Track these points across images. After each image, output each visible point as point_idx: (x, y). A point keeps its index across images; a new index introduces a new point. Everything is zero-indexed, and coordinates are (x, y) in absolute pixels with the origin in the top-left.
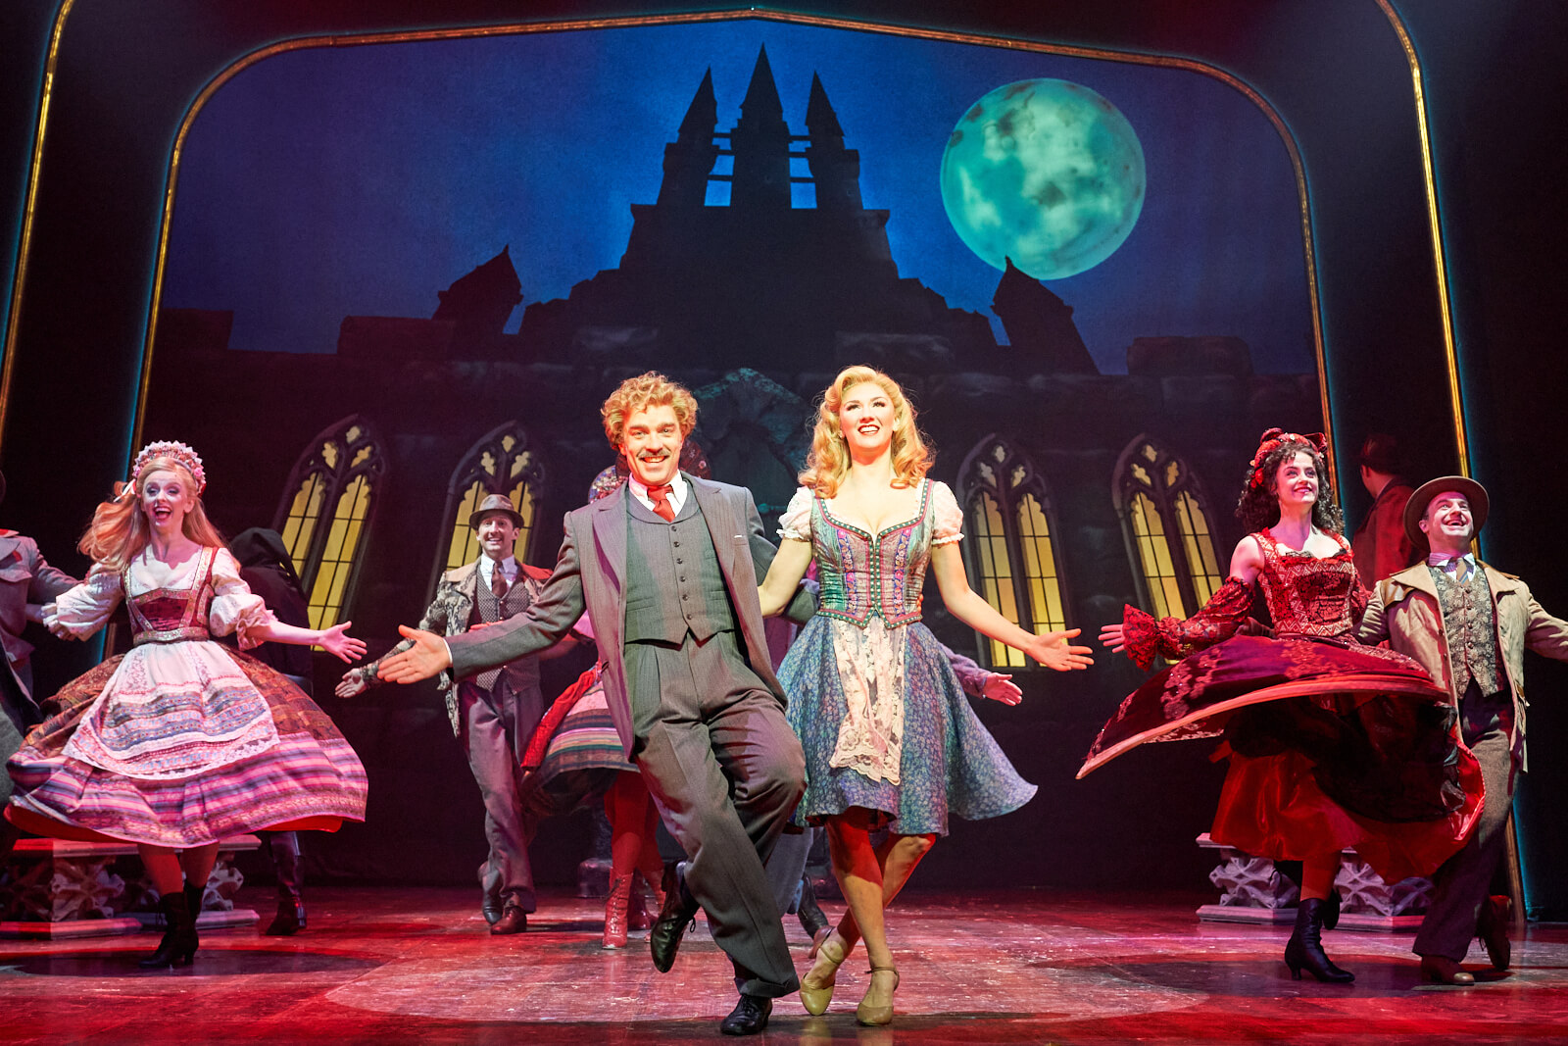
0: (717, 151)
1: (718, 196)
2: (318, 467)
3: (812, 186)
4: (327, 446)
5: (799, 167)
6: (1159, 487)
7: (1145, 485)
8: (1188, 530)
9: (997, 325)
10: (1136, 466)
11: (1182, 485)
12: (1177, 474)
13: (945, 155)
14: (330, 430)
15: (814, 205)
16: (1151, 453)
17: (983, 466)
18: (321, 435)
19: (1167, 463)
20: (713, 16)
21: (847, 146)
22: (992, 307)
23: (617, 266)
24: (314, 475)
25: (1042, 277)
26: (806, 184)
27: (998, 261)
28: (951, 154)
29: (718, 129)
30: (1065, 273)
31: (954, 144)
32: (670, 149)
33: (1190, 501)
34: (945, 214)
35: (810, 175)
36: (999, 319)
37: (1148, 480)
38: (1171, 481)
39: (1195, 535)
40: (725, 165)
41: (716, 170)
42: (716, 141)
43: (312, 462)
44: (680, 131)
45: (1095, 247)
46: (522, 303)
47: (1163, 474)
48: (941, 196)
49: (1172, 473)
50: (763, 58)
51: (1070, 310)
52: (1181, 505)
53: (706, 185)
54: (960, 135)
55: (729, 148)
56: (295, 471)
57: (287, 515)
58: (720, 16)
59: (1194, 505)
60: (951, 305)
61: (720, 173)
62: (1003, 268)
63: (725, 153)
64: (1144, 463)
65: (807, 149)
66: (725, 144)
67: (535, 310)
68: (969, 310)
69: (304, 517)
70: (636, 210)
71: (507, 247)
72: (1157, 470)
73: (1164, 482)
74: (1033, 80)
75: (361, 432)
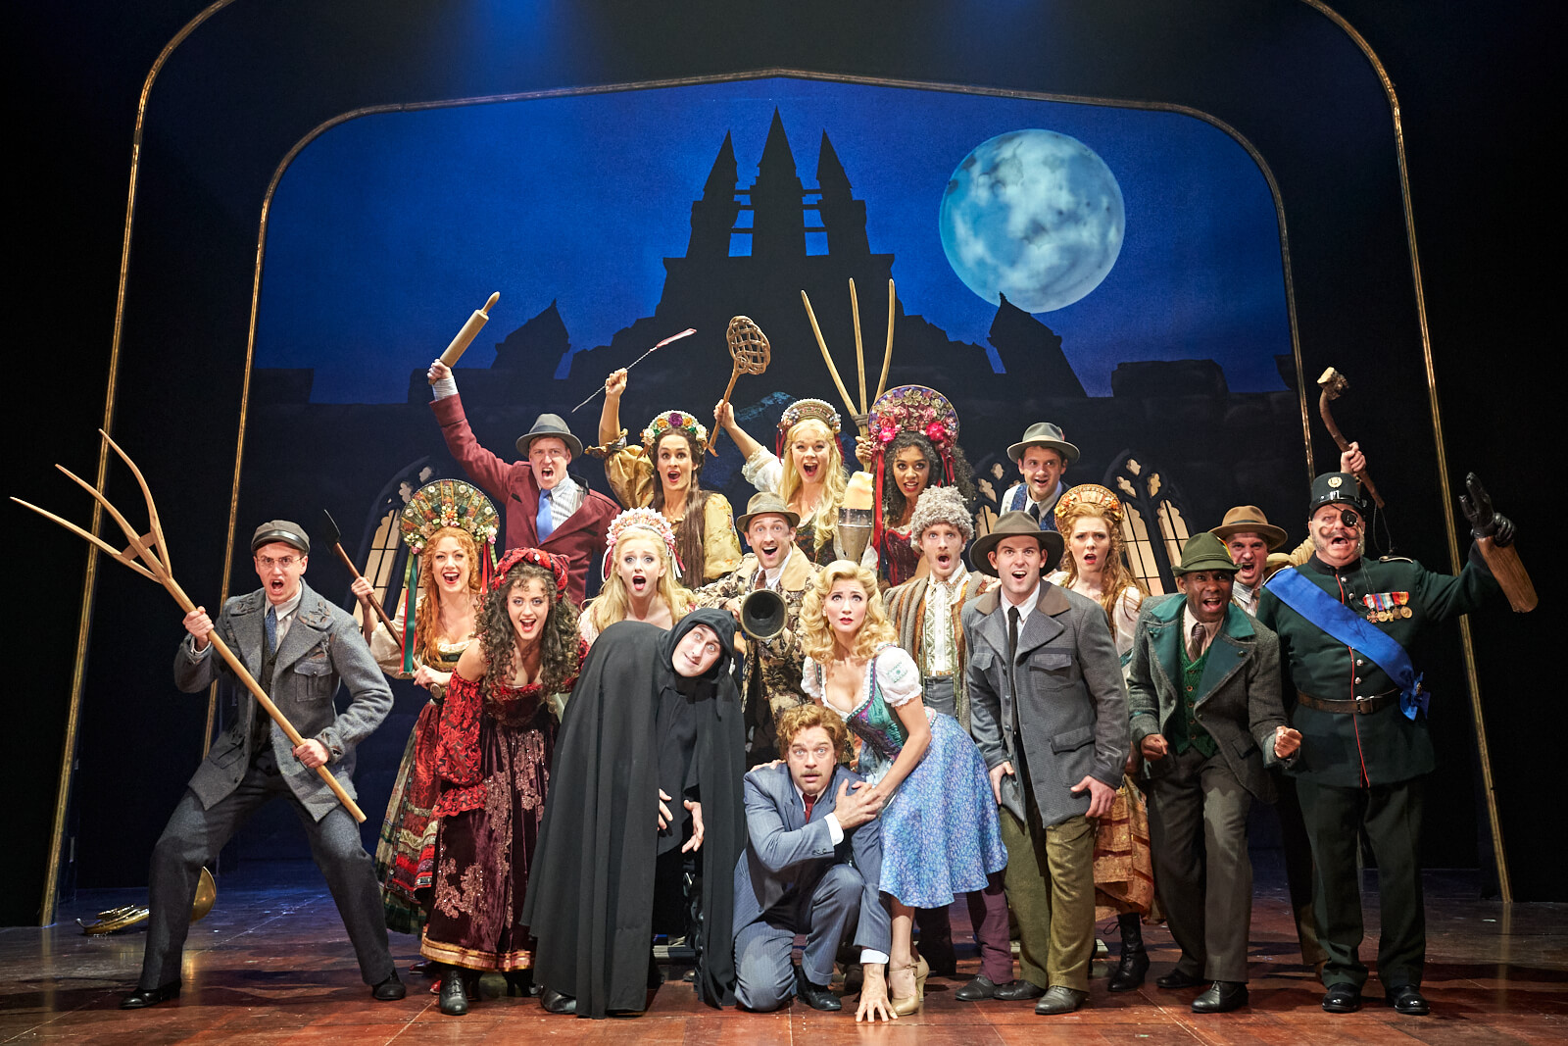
0: (738, 206)
1: (741, 247)
2: (395, 504)
3: (825, 234)
4: (402, 485)
5: (812, 218)
6: (1142, 496)
7: (1131, 496)
8: (1170, 535)
9: (993, 353)
10: (1121, 479)
11: (1163, 495)
12: (1159, 485)
13: (942, 202)
14: (405, 472)
15: (827, 253)
16: (1135, 467)
17: (983, 482)
18: (396, 477)
19: (1150, 475)
20: (742, 75)
21: (855, 197)
22: (988, 339)
23: (652, 313)
24: (392, 512)
25: (1033, 311)
26: (819, 233)
27: (994, 298)
28: (947, 202)
29: (739, 186)
30: (1053, 306)
31: (950, 192)
32: (697, 207)
33: (1172, 509)
34: (945, 256)
35: (822, 225)
36: (995, 350)
37: (1132, 492)
38: (1154, 491)
39: (1177, 540)
40: (746, 219)
41: (738, 225)
42: (737, 198)
43: (390, 501)
44: (704, 190)
45: (1081, 281)
46: (571, 351)
47: (1146, 485)
48: (940, 239)
49: (1155, 483)
50: (777, 120)
51: (1059, 339)
52: (1163, 513)
53: (729, 238)
54: (956, 183)
55: (749, 204)
56: (375, 508)
57: (369, 548)
58: (749, 75)
59: (1175, 512)
60: (952, 338)
61: (741, 227)
62: (998, 303)
63: (746, 208)
64: (1129, 476)
65: (818, 201)
66: (746, 200)
67: (582, 356)
68: (968, 342)
69: (385, 549)
70: (667, 262)
71: (554, 302)
72: (1140, 482)
73: (1148, 493)
74: (1020, 131)
75: (433, 472)
